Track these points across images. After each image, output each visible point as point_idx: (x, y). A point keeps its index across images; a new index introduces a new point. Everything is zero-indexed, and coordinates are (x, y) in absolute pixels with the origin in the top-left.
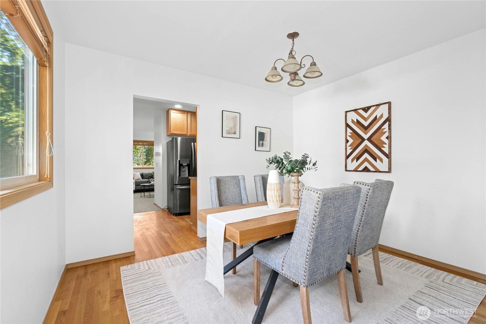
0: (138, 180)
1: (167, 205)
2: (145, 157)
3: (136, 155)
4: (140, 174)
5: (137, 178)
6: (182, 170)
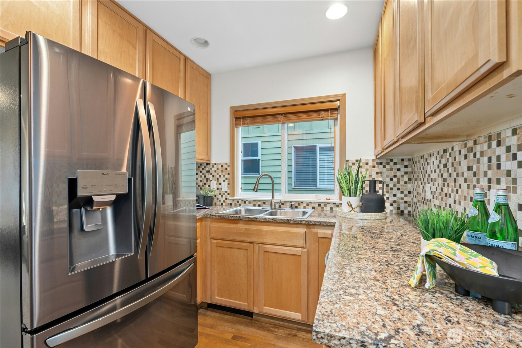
6: (82, 229)
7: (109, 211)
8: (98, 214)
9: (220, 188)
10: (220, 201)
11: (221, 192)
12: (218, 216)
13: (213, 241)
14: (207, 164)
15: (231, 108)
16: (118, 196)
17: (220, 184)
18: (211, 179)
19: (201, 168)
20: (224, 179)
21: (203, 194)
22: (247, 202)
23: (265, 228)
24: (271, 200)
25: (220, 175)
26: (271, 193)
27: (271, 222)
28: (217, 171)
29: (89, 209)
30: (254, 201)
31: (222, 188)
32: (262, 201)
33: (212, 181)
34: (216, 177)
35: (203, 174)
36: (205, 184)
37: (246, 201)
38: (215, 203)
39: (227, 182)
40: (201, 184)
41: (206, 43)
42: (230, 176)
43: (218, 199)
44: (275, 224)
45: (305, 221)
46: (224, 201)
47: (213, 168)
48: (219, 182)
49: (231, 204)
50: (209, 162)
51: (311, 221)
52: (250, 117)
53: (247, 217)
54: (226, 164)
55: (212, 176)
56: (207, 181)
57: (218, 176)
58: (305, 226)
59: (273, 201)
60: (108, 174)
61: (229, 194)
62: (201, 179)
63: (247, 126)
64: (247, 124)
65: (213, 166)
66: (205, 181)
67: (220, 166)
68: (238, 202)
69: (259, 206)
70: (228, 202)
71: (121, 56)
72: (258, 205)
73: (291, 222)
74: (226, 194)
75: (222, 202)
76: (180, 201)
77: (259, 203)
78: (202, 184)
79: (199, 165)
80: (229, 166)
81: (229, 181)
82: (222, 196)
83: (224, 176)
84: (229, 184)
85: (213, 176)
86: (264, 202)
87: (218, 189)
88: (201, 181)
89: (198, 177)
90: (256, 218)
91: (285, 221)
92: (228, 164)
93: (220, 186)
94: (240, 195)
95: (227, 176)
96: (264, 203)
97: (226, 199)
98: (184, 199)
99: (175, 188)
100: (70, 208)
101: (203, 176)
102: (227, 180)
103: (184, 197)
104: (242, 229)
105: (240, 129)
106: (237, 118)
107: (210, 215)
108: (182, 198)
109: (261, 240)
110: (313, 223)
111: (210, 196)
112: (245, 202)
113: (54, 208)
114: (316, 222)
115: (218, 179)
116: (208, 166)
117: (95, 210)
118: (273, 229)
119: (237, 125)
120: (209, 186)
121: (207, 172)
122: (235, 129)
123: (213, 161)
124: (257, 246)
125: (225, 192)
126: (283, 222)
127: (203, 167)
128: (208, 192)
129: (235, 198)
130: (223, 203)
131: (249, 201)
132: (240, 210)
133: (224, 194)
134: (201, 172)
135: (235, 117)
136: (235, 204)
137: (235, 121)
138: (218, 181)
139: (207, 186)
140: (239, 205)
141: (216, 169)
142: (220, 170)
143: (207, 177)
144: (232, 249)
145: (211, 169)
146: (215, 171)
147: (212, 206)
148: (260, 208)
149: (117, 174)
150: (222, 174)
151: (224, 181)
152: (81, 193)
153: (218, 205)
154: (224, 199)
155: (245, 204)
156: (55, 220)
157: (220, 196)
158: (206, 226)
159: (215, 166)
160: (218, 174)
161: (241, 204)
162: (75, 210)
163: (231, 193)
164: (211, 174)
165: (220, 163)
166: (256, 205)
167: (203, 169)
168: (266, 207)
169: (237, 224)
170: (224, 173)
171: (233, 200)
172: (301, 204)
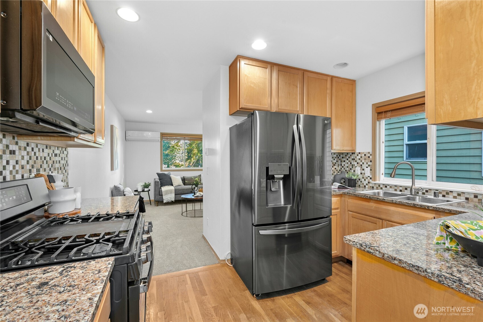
0: (179, 187)
1: (230, 252)
2: (186, 154)
3: (178, 152)
4: (181, 178)
5: (177, 185)
6: (271, 190)
7: (281, 182)
8: (277, 183)
9: (363, 173)
10: (363, 184)
11: (364, 177)
12: (353, 194)
13: (350, 212)
14: (352, 153)
15: (373, 105)
16: (285, 175)
17: (363, 170)
18: (356, 165)
19: (348, 156)
20: (367, 165)
21: (347, 177)
22: (388, 187)
23: (393, 208)
24: (411, 186)
25: (363, 162)
26: (412, 180)
27: (398, 204)
28: (361, 159)
29: (273, 181)
30: (396, 186)
31: (365, 173)
32: (403, 187)
33: (356, 167)
34: (360, 164)
35: (349, 161)
36: (351, 169)
37: (387, 185)
38: (359, 185)
39: (369, 168)
40: (347, 169)
41: (345, 64)
42: (372, 163)
43: (361, 182)
44: (403, 207)
45: (432, 208)
46: (367, 184)
47: (357, 157)
48: (363, 168)
49: (373, 187)
50: (354, 152)
51: (439, 208)
52: (392, 110)
53: (376, 198)
54: (369, 153)
55: (356, 163)
56: (352, 167)
57: (362, 163)
58: (434, 212)
59: (413, 187)
60: (280, 165)
61: (371, 178)
62: (348, 165)
63: (389, 118)
64: (388, 117)
65: (358, 155)
66: (351, 167)
67: (363, 155)
68: (379, 186)
69: (401, 191)
70: (371, 185)
71: (290, 95)
72: (399, 190)
73: (418, 206)
74: (369, 178)
75: (365, 184)
76: (325, 181)
77: (401, 188)
78: (349, 169)
79: (346, 154)
80: (371, 155)
81: (371, 168)
82: (365, 180)
83: (367, 163)
84: (371, 170)
85: (358, 163)
86: (406, 187)
87: (361, 174)
88: (347, 167)
89: (346, 164)
90: (384, 199)
91: (412, 205)
92: (371, 153)
93: (363, 172)
94: (383, 179)
95: (369, 163)
96: (406, 189)
97: (369, 183)
98: (328, 180)
99: (322, 172)
100: (267, 180)
101: (349, 163)
102: (369, 166)
103: (329, 179)
104: (372, 206)
105: (383, 122)
106: (379, 113)
107: (348, 193)
108: (327, 179)
109: (389, 218)
110: (441, 210)
111: (353, 179)
112: (386, 187)
113: (261, 180)
114: (445, 209)
115: (361, 165)
116: (353, 155)
117: (275, 181)
118: (400, 210)
119: (379, 119)
120: (354, 171)
121: (352, 159)
122: (378, 123)
123: (357, 151)
124: (386, 222)
125: (367, 177)
126: (409, 205)
127: (349, 156)
128: (352, 176)
129: (377, 182)
130: (366, 186)
131: (390, 186)
132: (378, 193)
133: (367, 178)
134: (347, 159)
135: (377, 113)
136: (377, 188)
137: (378, 115)
138: (361, 167)
139: (352, 171)
140: (380, 189)
141: (360, 158)
142: (363, 158)
143: (352, 164)
144: (364, 221)
145: (356, 157)
146: (359, 159)
147: (355, 187)
148: (400, 193)
149: (284, 165)
150: (365, 162)
151: (367, 167)
152: (270, 173)
153: (361, 187)
154: (367, 182)
155: (386, 188)
156: (262, 186)
157: (363, 180)
158: (344, 200)
159: (359, 155)
160: (361, 161)
161: (382, 188)
162: (268, 181)
163: (373, 177)
164: (356, 161)
165: (364, 152)
166: (397, 190)
167: (349, 157)
168: (407, 192)
169: (369, 202)
170: (367, 161)
171: (375, 184)
172: (450, 193)
